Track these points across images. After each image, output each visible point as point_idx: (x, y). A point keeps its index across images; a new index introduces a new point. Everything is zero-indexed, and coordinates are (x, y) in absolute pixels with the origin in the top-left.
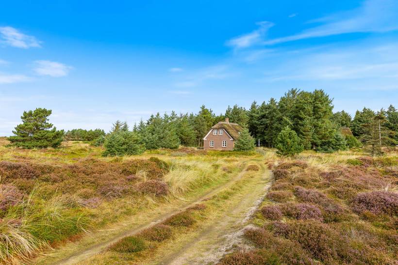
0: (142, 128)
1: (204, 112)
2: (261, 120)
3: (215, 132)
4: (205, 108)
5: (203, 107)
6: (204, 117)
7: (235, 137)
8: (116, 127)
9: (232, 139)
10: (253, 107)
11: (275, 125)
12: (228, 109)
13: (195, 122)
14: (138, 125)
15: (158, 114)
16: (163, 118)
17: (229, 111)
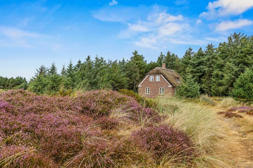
0: (71, 72)
1: (137, 58)
2: (198, 68)
3: (152, 77)
4: (137, 54)
5: (135, 53)
6: (137, 64)
7: (174, 84)
8: (41, 73)
9: (171, 86)
10: (188, 53)
11: (215, 72)
12: (161, 56)
13: (126, 68)
14: (66, 68)
15: (89, 58)
16: (94, 62)
17: (162, 58)
